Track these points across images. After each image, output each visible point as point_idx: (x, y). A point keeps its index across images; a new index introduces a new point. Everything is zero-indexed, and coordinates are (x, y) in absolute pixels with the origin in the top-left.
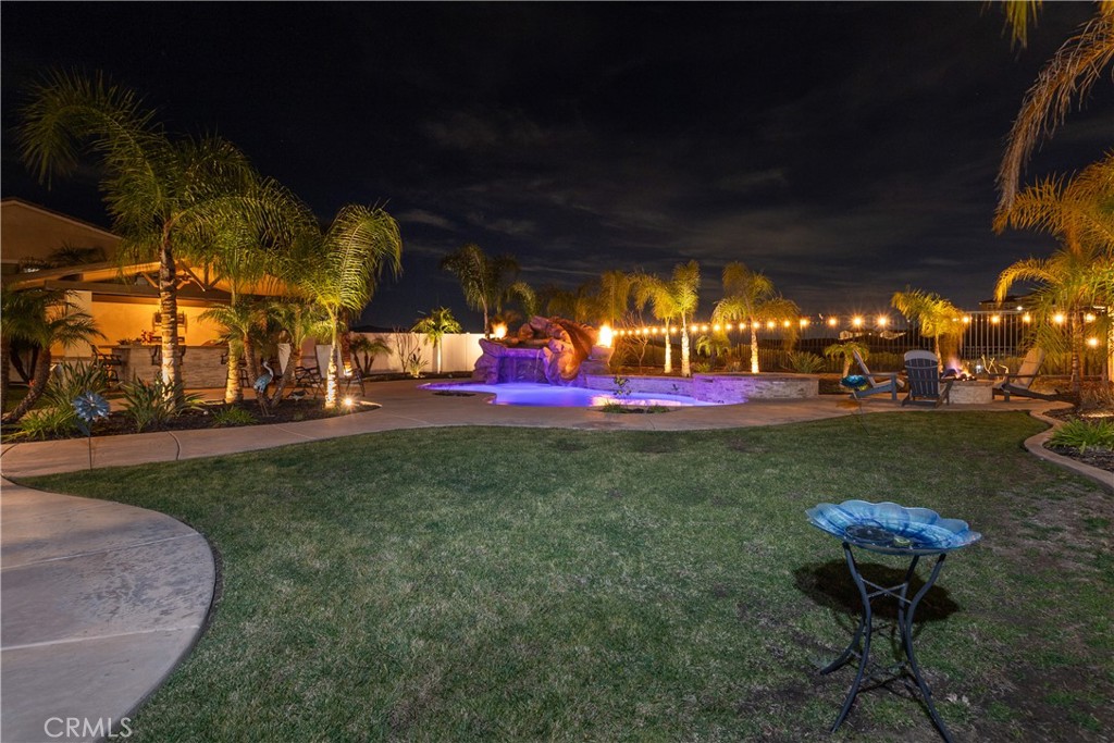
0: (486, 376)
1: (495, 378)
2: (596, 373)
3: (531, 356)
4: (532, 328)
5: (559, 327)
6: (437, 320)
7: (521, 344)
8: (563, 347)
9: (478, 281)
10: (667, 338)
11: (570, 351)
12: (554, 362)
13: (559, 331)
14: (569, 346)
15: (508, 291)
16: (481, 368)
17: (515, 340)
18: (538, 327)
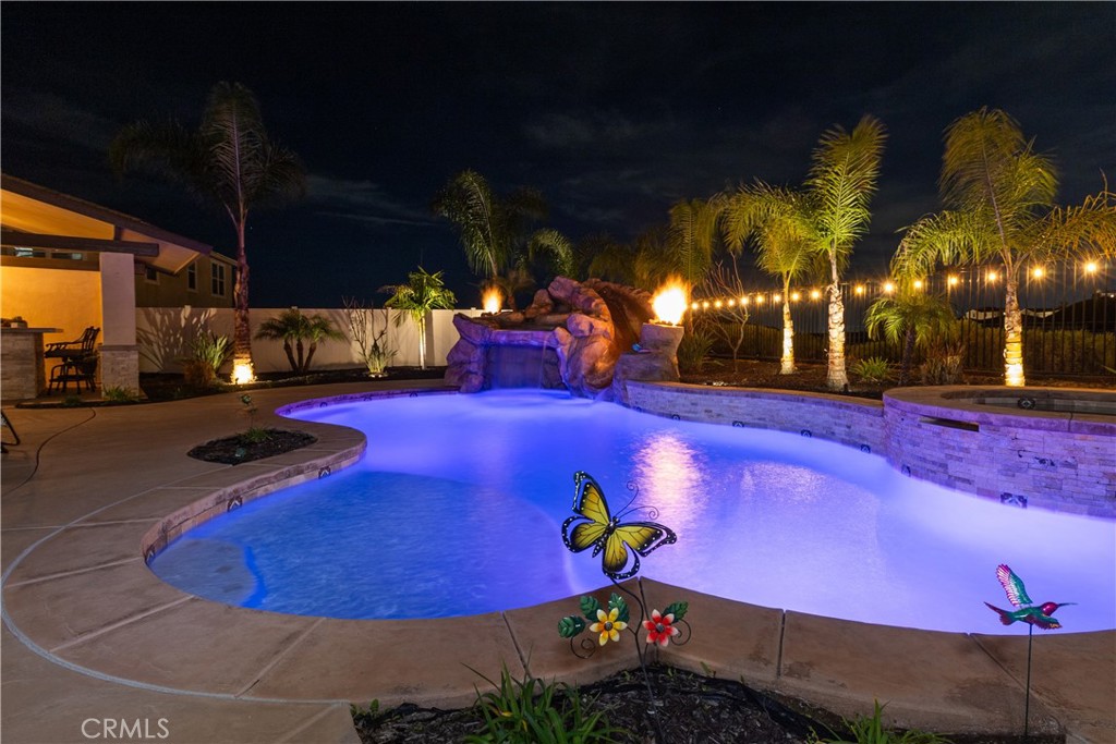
0: (461, 379)
1: (476, 381)
2: (646, 377)
3: (535, 343)
4: (550, 296)
5: (592, 292)
6: (420, 288)
7: (528, 324)
8: (592, 327)
9: (483, 230)
10: (786, 309)
11: (605, 334)
12: (575, 354)
13: (590, 300)
14: (604, 325)
15: (530, 245)
16: (455, 364)
17: (518, 317)
18: (560, 294)
